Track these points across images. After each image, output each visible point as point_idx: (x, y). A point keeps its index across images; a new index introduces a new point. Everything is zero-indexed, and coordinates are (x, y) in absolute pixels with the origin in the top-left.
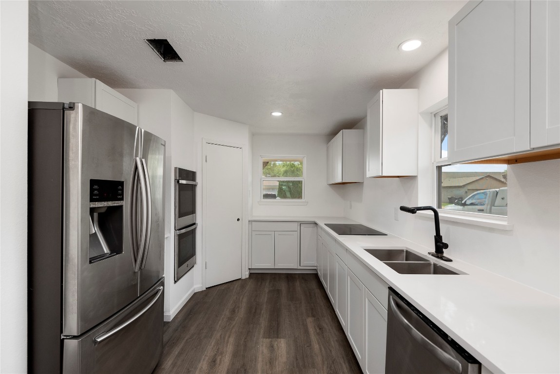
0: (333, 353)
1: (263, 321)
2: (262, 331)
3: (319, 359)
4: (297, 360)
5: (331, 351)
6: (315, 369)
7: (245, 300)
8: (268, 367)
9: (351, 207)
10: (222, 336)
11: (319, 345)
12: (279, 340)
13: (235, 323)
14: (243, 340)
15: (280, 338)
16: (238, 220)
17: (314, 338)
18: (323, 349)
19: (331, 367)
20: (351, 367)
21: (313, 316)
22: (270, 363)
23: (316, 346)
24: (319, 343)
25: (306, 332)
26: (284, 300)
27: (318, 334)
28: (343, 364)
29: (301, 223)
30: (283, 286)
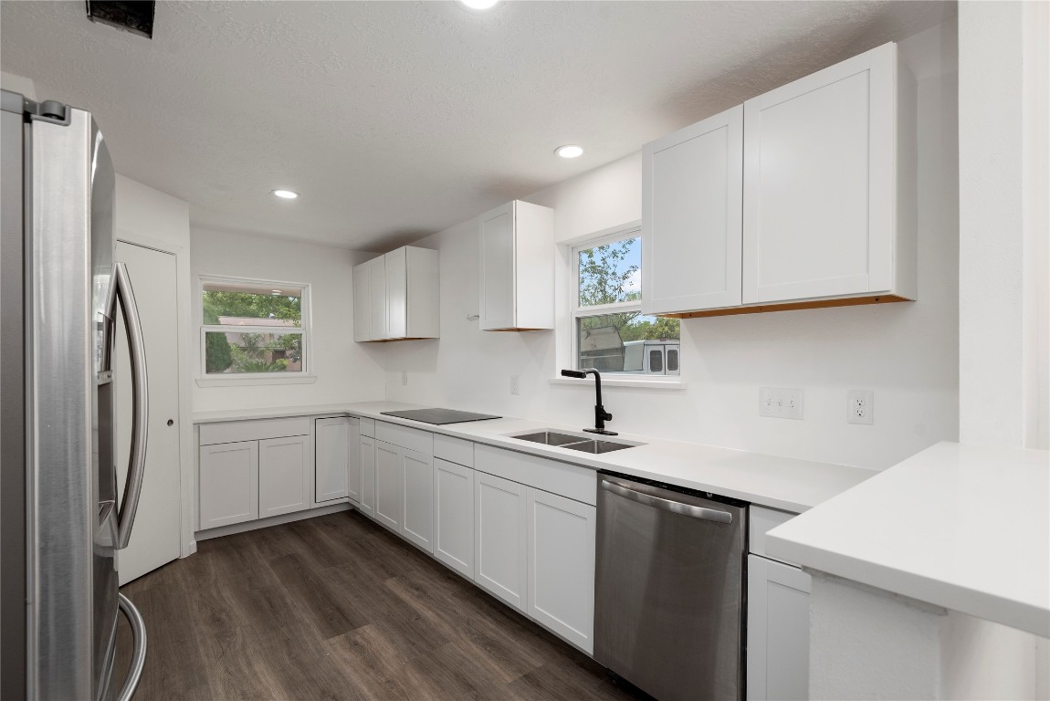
0: (460, 611)
1: (305, 615)
2: (315, 630)
3: (446, 629)
4: (413, 644)
5: (455, 611)
6: (451, 643)
7: (227, 594)
8: (372, 673)
9: (405, 382)
10: (232, 669)
11: (433, 611)
12: (360, 630)
13: (240, 640)
14: (286, 657)
15: (360, 626)
16: (170, 422)
17: (417, 605)
18: (442, 613)
19: (470, 631)
20: (496, 620)
21: (393, 575)
22: (372, 667)
23: (429, 614)
24: (430, 609)
25: (398, 601)
26: (318, 569)
27: (418, 597)
28: (484, 620)
29: (318, 418)
30: (296, 546)
